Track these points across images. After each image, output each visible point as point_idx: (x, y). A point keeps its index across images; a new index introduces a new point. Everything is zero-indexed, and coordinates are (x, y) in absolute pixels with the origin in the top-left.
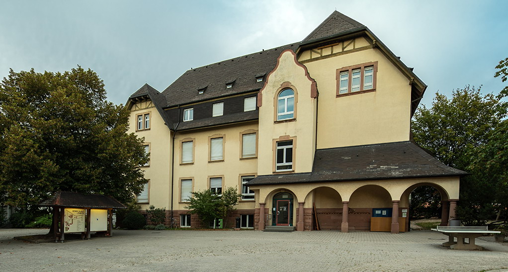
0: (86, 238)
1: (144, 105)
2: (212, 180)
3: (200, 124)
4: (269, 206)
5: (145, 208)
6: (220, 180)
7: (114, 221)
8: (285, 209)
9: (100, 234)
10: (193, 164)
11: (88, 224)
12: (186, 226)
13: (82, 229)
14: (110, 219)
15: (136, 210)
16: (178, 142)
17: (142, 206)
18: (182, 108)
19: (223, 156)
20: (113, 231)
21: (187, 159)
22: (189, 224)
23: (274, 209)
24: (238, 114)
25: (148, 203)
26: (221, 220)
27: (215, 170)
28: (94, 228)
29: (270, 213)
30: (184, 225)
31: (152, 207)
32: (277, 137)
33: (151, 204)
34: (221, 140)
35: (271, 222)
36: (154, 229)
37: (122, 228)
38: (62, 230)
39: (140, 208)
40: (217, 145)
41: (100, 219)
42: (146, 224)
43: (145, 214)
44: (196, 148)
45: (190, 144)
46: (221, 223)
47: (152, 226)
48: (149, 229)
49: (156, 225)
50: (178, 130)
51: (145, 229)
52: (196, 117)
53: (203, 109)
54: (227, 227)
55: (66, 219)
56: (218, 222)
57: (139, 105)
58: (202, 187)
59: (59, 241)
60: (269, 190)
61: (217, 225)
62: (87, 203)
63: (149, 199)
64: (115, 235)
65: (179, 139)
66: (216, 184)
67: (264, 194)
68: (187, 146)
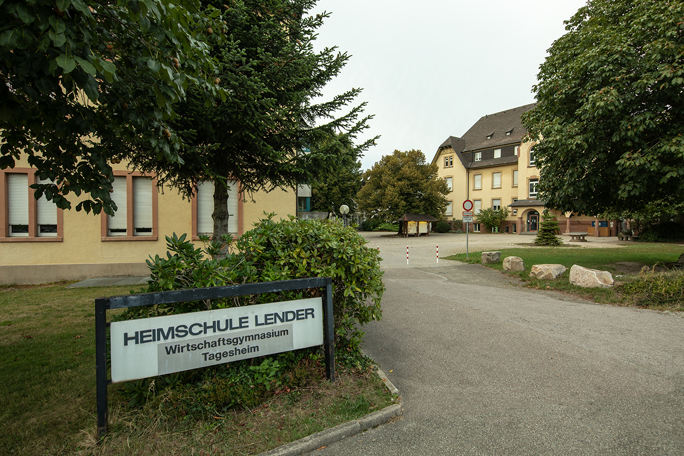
0: (417, 236)
1: (449, 151)
2: (494, 201)
3: (485, 164)
4: (525, 219)
5: (450, 219)
6: (499, 201)
7: (431, 227)
8: (535, 221)
9: (423, 235)
10: (481, 190)
11: (418, 230)
12: (477, 231)
13: (416, 232)
14: (428, 227)
15: (444, 221)
16: (471, 175)
17: (448, 217)
18: (473, 153)
19: (501, 185)
20: (430, 234)
21: (478, 186)
22: (479, 230)
23: (529, 221)
24: (510, 157)
25: (452, 216)
26: (497, 228)
27: (496, 194)
28: (420, 232)
29: (526, 223)
30: (476, 230)
31: (454, 219)
32: (529, 176)
33: (454, 217)
34: (500, 174)
35: (526, 229)
36: (455, 233)
37: (435, 232)
38: (407, 233)
39: (447, 218)
40: (497, 178)
41: (424, 227)
42: (450, 230)
43: (450, 223)
44: (483, 179)
45: (480, 176)
46: (496, 230)
47: (454, 231)
48: (452, 233)
49: (456, 230)
50: (470, 167)
51: (449, 233)
52: (483, 158)
53: (488, 153)
54: (500, 231)
55: (409, 227)
56: (495, 229)
57: (445, 150)
58: (487, 205)
59: (406, 237)
60: (524, 209)
61: (494, 231)
62: (418, 218)
63: (452, 213)
64: (431, 235)
65: (472, 173)
66: (497, 203)
67: (521, 211)
68: (477, 178)
